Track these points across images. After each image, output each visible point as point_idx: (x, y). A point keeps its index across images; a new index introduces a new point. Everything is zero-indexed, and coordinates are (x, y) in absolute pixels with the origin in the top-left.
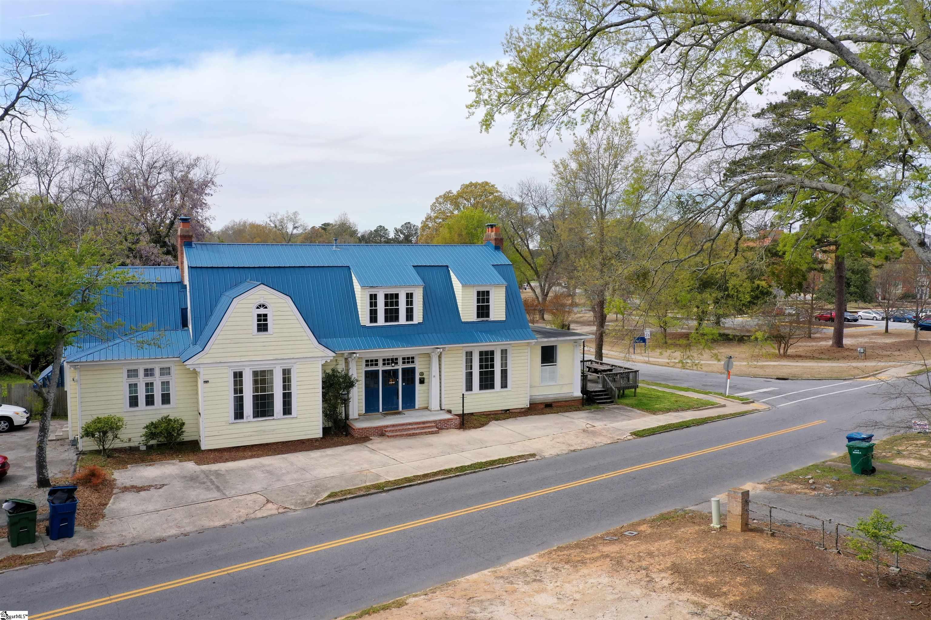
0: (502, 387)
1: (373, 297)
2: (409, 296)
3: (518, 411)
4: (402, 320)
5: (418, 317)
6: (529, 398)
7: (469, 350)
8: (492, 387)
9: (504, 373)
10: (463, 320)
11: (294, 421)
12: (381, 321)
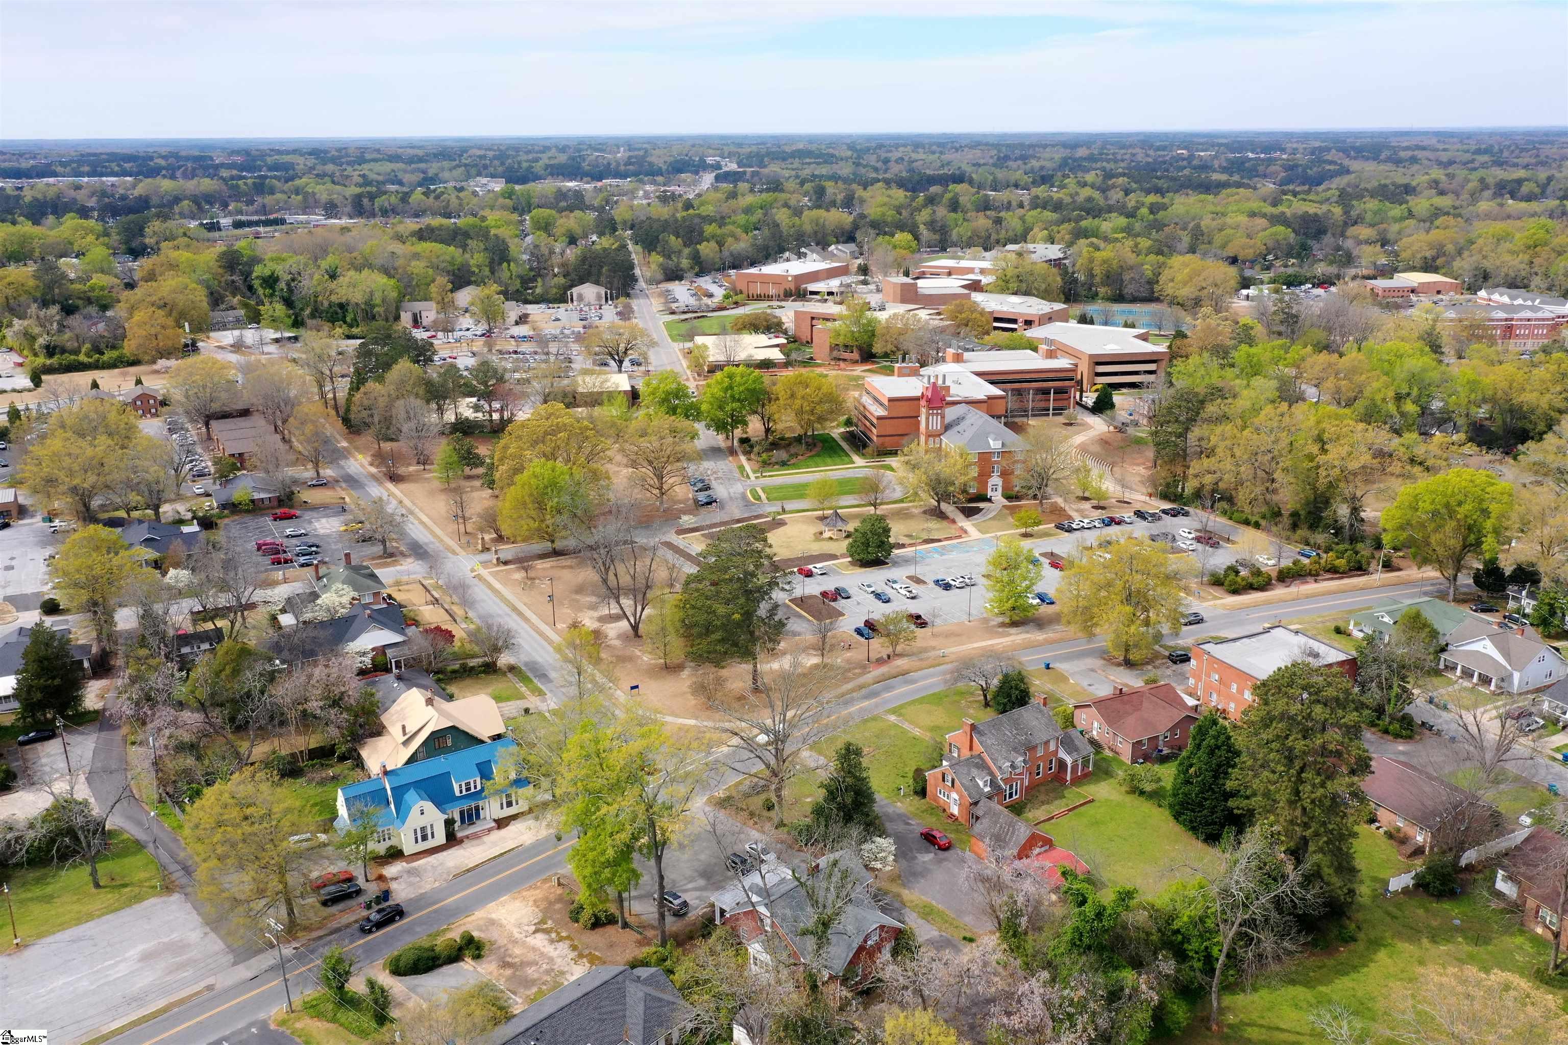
1: (461, 785)
2: (475, 781)
4: (473, 790)
5: (479, 787)
9: (517, 800)
12: (465, 793)
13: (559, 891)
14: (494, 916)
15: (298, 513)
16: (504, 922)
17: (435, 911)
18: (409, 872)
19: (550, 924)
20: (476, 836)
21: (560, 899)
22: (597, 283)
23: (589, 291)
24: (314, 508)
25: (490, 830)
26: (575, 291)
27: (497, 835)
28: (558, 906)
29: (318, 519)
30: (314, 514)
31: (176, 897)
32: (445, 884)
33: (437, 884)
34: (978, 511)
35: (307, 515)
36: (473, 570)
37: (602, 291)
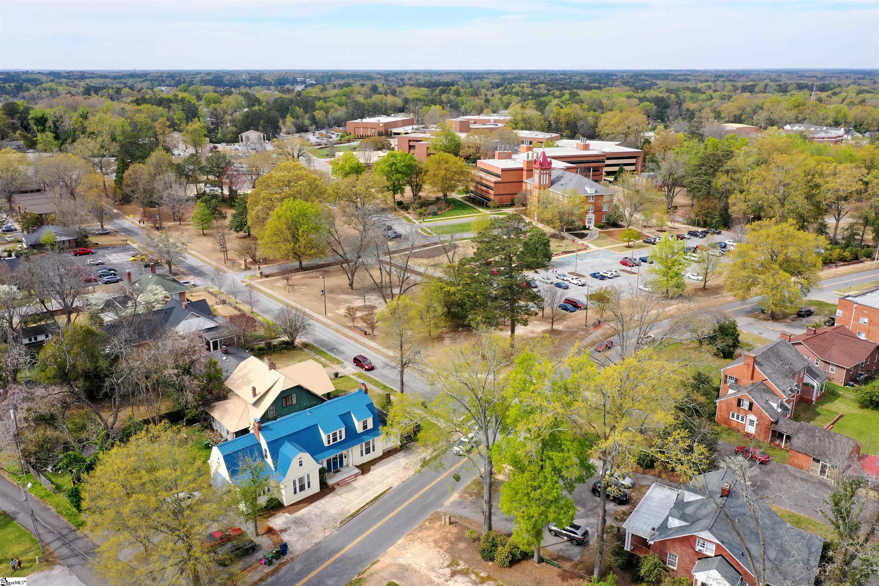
0: (373, 451)
1: (329, 436)
2: (340, 431)
4: (339, 440)
5: (343, 437)
8: (370, 452)
9: (374, 447)
10: (359, 434)
11: (311, 489)
12: (332, 443)
13: (454, 530)
14: (401, 561)
15: (93, 251)
16: (416, 567)
17: (338, 561)
18: (297, 522)
19: (462, 566)
20: (344, 483)
21: (460, 538)
22: (257, 130)
23: (253, 135)
24: (104, 247)
25: (356, 475)
26: (244, 135)
27: (363, 480)
28: (462, 545)
29: (110, 254)
30: (105, 251)
31: (58, 570)
32: (335, 532)
33: (328, 533)
34: (586, 235)
35: (100, 252)
36: (243, 282)
37: (262, 135)
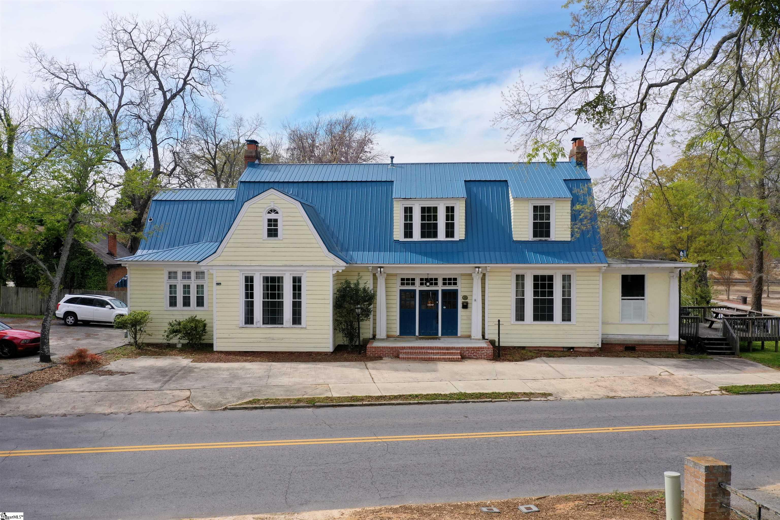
0: (563, 320)
1: (408, 211)
2: (450, 210)
3: (586, 350)
4: (441, 235)
5: (460, 233)
6: (600, 336)
7: (520, 272)
8: (550, 318)
9: (567, 303)
10: (515, 239)
11: (303, 331)
12: (417, 236)
